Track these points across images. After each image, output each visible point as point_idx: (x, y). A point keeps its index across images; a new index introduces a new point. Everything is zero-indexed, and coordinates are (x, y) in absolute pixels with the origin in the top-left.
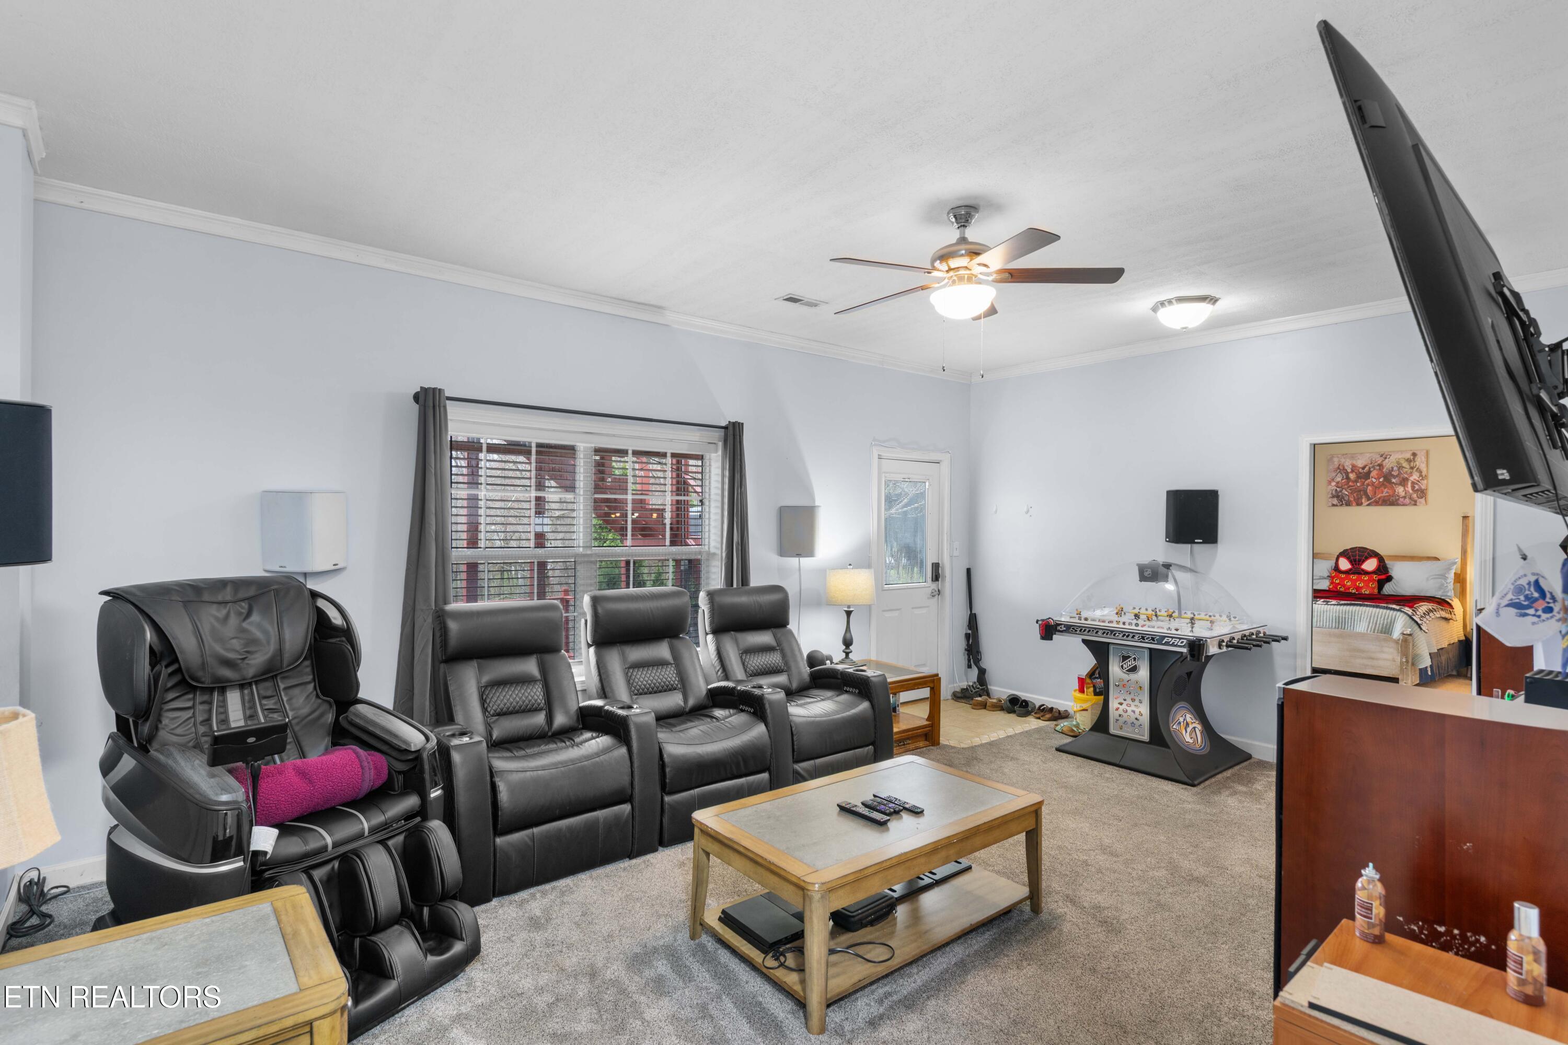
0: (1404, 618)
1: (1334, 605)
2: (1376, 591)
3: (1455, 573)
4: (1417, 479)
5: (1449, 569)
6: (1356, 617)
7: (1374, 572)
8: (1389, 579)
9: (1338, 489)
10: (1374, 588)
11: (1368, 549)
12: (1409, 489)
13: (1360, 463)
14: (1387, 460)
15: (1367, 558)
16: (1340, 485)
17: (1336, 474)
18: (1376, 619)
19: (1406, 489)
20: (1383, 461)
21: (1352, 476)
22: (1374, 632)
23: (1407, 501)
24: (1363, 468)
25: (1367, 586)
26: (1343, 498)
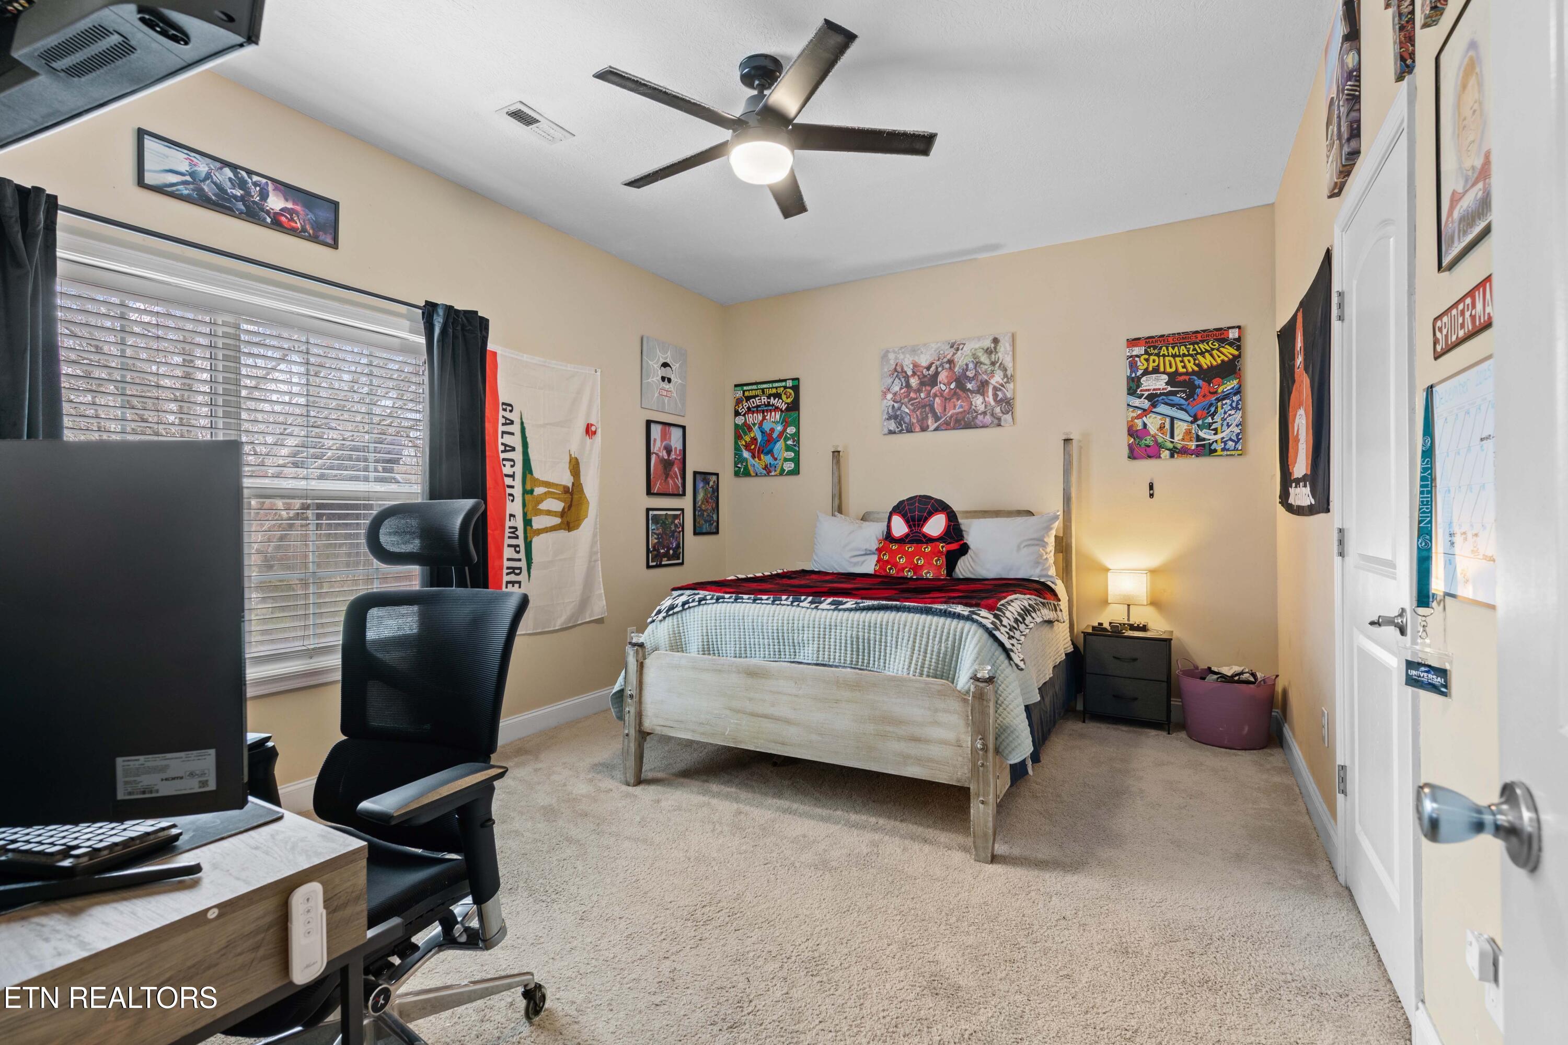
0: (977, 635)
1: (850, 610)
2: (944, 572)
3: (1055, 536)
4: (1001, 381)
5: (1049, 528)
6: (889, 638)
7: (940, 539)
8: (964, 549)
9: (896, 405)
10: (940, 567)
11: (933, 498)
12: (990, 399)
13: (924, 361)
14: (960, 352)
15: (930, 514)
16: (898, 399)
17: (892, 380)
18: (924, 640)
19: (986, 399)
20: (954, 354)
21: (914, 382)
22: (921, 674)
23: (988, 419)
24: (928, 368)
25: (929, 563)
26: (902, 419)
